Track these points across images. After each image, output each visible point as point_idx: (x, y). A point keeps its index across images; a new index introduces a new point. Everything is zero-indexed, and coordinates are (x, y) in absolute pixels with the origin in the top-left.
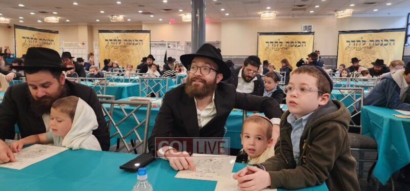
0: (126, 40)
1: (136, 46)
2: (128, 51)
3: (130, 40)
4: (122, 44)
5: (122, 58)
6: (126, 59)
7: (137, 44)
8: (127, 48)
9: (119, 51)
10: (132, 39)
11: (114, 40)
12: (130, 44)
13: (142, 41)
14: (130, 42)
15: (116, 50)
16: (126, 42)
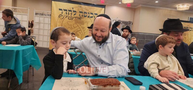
0: (82, 12)
1: (91, 18)
4: (77, 15)
5: (76, 29)
6: (81, 30)
7: (92, 17)
8: (82, 20)
9: (74, 22)
10: (87, 12)
11: (69, 11)
12: (85, 16)
14: (85, 15)
15: (71, 21)
16: (81, 14)
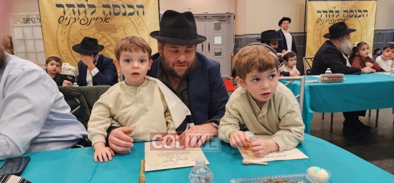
0: (108, 6)
1: (131, 17)
2: (114, 29)
3: (115, 6)
4: (99, 13)
7: (131, 14)
8: (111, 22)
9: (94, 29)
10: (120, 3)
11: (80, 6)
12: (117, 14)
13: (142, 7)
14: (117, 10)
15: (86, 27)
16: (107, 10)
